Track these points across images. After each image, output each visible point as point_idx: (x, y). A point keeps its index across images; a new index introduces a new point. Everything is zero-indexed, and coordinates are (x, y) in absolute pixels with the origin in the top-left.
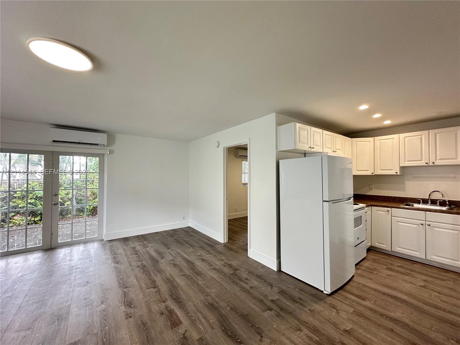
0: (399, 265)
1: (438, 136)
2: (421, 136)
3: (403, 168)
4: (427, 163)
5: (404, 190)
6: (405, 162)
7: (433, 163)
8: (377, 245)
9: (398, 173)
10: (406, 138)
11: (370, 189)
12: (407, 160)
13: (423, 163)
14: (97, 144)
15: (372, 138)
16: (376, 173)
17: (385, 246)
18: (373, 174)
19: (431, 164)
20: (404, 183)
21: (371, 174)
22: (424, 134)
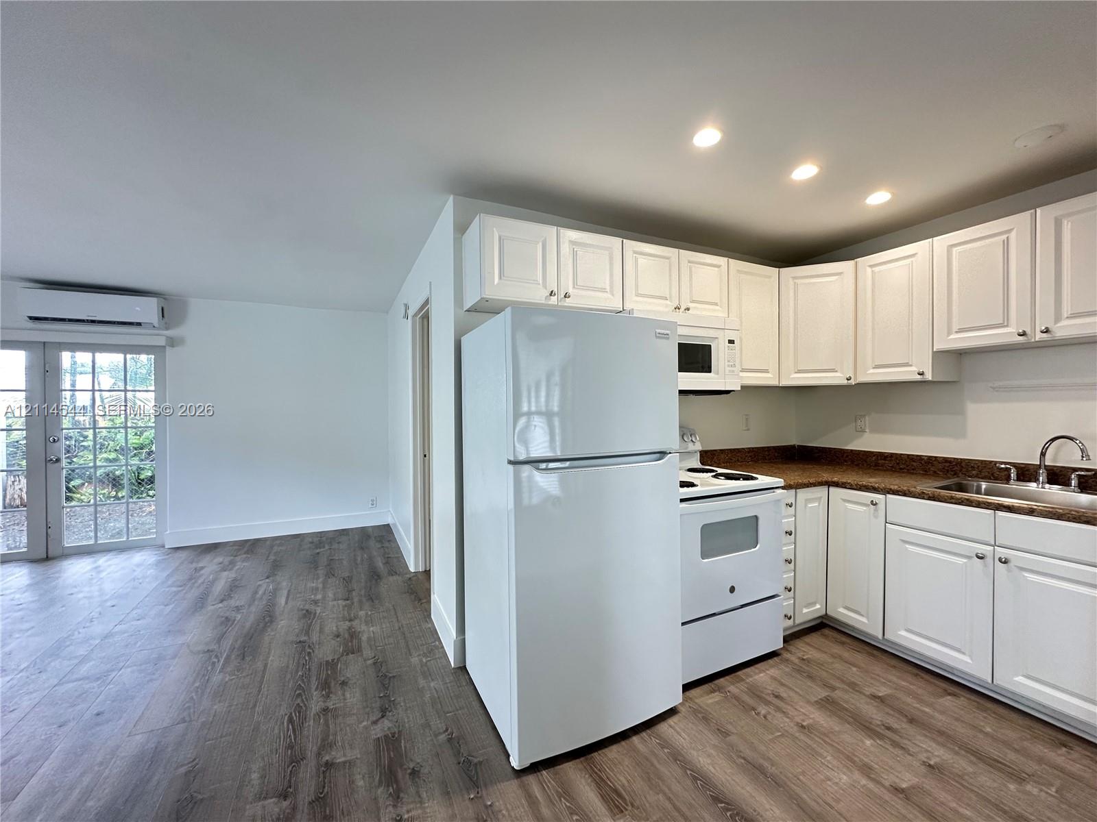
0: (883, 691)
1: (1067, 227)
2: (1004, 237)
3: (941, 357)
4: (1023, 334)
5: (960, 433)
6: (949, 333)
7: (1047, 331)
8: (841, 613)
9: (929, 377)
10: (955, 250)
11: (856, 431)
12: (955, 327)
13: (1007, 335)
14: (139, 324)
15: (850, 264)
16: (862, 378)
17: (864, 620)
18: (852, 382)
19: (1039, 336)
20: (961, 412)
21: (845, 382)
22: (1014, 226)
